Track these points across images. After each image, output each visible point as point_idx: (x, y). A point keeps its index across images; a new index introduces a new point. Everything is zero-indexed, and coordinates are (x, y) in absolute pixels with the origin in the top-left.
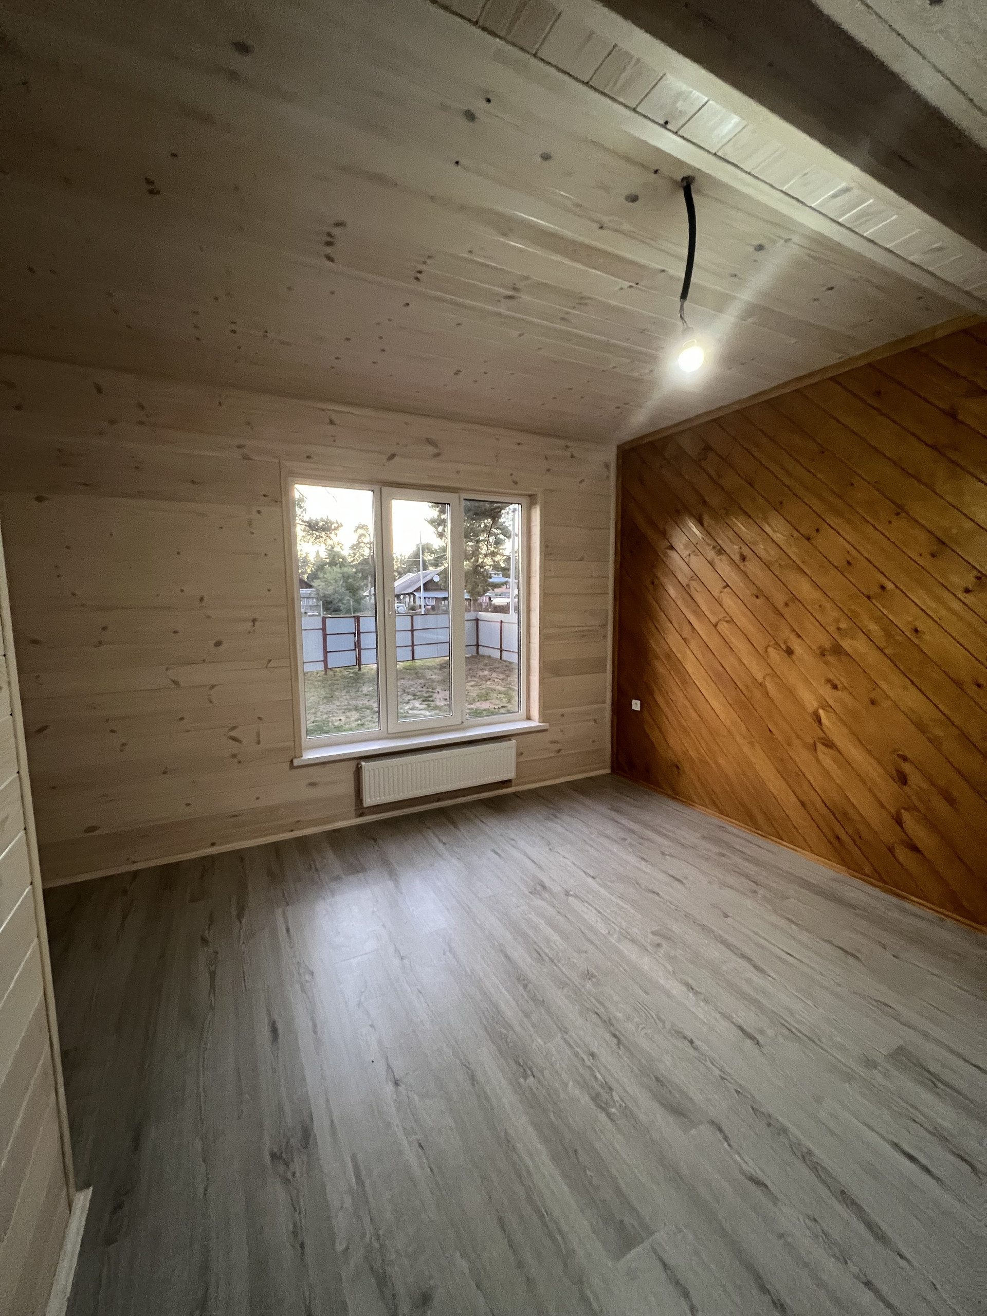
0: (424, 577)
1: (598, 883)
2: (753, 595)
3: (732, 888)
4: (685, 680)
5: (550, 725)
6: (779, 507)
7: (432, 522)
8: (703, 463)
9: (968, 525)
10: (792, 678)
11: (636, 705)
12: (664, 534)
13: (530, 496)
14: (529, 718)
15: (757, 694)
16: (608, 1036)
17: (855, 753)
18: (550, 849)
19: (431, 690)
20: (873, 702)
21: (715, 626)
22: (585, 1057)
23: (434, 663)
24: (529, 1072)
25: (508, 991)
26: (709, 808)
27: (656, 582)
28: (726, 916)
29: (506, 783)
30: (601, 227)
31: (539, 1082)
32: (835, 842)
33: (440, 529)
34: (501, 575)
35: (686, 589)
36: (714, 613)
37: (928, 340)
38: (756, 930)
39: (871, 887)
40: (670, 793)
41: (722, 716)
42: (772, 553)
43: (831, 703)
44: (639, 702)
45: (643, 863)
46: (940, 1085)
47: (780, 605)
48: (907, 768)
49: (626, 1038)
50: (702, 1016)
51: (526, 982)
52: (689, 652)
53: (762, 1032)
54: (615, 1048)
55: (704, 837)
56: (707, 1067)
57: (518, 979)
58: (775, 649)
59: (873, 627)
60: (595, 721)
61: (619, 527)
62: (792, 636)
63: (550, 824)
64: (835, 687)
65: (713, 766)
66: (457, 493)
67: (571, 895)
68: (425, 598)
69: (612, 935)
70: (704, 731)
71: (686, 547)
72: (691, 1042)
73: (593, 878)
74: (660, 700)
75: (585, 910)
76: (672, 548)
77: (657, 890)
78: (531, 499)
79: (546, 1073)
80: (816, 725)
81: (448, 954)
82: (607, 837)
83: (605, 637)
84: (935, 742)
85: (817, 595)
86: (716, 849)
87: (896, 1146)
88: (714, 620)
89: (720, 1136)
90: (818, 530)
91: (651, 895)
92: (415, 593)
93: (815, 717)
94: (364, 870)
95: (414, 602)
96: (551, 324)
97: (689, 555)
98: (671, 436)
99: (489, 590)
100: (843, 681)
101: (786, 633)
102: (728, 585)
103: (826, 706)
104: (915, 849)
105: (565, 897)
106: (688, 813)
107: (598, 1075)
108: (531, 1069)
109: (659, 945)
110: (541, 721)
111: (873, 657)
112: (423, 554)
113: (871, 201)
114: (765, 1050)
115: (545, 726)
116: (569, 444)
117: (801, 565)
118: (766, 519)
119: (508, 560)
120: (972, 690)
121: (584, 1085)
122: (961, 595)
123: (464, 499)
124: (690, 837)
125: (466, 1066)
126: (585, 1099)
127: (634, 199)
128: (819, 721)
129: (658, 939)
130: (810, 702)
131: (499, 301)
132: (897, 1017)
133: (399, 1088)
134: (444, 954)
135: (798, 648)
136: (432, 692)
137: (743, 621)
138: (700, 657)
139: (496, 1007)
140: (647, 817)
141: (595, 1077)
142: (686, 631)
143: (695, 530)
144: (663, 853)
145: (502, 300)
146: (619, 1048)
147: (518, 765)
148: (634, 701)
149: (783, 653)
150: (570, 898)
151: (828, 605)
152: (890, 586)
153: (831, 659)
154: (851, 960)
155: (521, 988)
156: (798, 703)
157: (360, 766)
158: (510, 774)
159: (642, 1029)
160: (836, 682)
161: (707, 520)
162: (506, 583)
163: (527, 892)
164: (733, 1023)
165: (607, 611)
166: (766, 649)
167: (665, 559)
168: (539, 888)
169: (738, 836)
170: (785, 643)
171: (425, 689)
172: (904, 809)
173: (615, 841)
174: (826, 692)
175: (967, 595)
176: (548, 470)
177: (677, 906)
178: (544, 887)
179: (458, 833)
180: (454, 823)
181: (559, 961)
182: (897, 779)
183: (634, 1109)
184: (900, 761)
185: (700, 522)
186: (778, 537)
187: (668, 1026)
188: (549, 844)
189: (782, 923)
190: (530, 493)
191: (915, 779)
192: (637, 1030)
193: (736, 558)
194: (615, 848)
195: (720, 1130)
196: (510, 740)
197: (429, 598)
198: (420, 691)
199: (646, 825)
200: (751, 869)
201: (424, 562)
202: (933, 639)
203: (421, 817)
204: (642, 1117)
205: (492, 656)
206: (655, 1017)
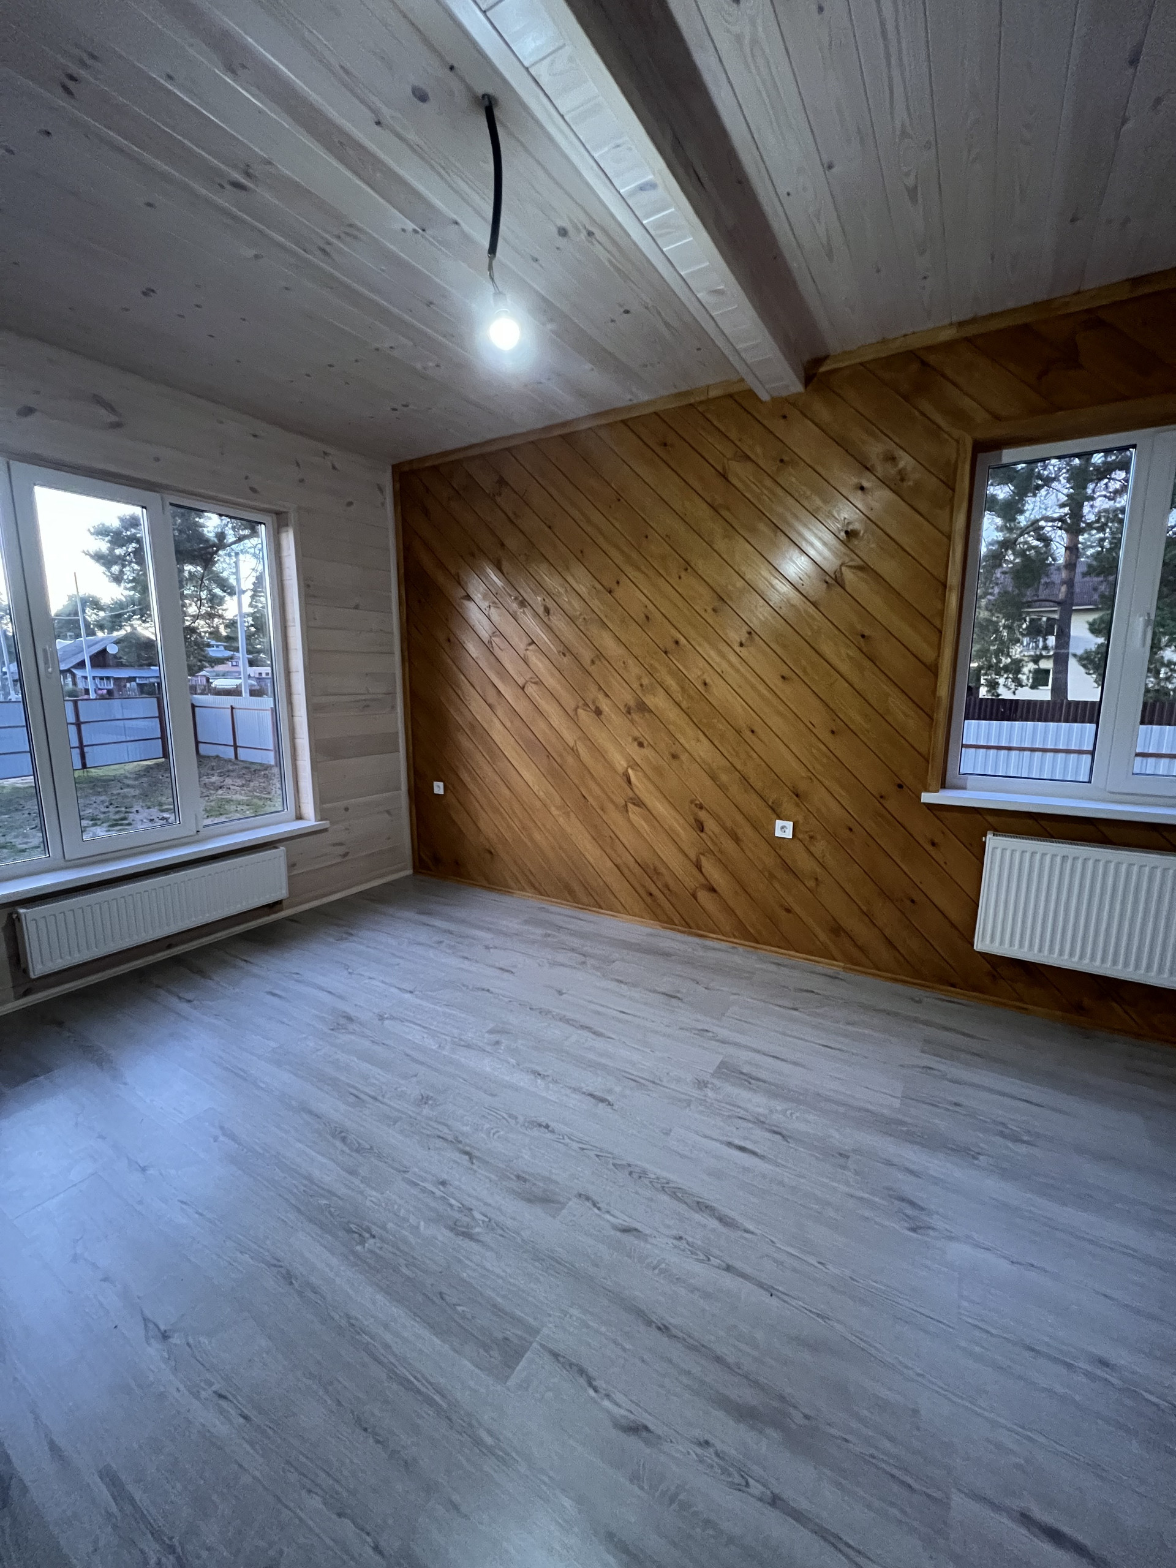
0: (89, 647)
1: (417, 997)
2: (559, 652)
3: (562, 965)
4: (494, 752)
5: (331, 823)
6: (580, 556)
7: (99, 557)
8: (498, 499)
9: (740, 584)
10: (601, 738)
11: (439, 788)
12: (459, 582)
13: (278, 514)
14: (299, 817)
15: (570, 760)
16: (457, 1156)
17: (660, 807)
18: (350, 973)
19: (123, 809)
20: (674, 756)
21: (523, 688)
22: (434, 1189)
23: (122, 771)
24: (367, 1235)
25: (323, 1155)
26: (526, 892)
27: (452, 638)
28: (560, 993)
29: (274, 906)
30: (378, 123)
31: (382, 1239)
32: (648, 900)
33: (115, 569)
34: (222, 648)
35: (488, 647)
36: (520, 674)
37: (703, 398)
38: (590, 998)
39: (679, 934)
40: (485, 883)
41: (536, 788)
42: (576, 605)
43: (639, 761)
44: (441, 784)
45: (466, 962)
46: (753, 1081)
47: (586, 662)
48: (703, 815)
49: (478, 1150)
50: (553, 1098)
51: (343, 1134)
52: (495, 720)
53: (610, 1091)
54: (469, 1165)
55: (526, 922)
56: (566, 1145)
57: (334, 1136)
58: (585, 710)
59: (671, 682)
60: (388, 812)
61: (402, 571)
62: (601, 696)
63: (344, 945)
64: (641, 745)
65: (529, 844)
66: (157, 492)
67: (387, 1018)
68: (94, 678)
69: (444, 1048)
70: (517, 807)
71: (485, 597)
72: (547, 1127)
73: (411, 992)
74: (465, 777)
75: (407, 1030)
76: (468, 597)
77: (486, 987)
78: (278, 519)
79: (390, 1225)
80: (626, 786)
81: (222, 1138)
82: (419, 944)
83: (393, 707)
84: (722, 788)
85: (621, 651)
86: (539, 931)
87: (730, 1144)
88: (521, 681)
89: (589, 1204)
90: (618, 583)
91: (480, 993)
92: (74, 671)
93: (625, 778)
94: (47, 1070)
95: (75, 683)
96: (303, 252)
97: (490, 607)
98: (458, 462)
99: (206, 667)
100: (647, 736)
101: (593, 692)
102: (533, 642)
103: (634, 765)
104: (713, 890)
105: (380, 1023)
106: (507, 900)
107: (453, 1202)
108: (368, 1231)
109: (497, 1043)
110: (319, 818)
111: (672, 714)
112: (84, 611)
113: (673, 210)
114: (616, 1107)
115: (325, 824)
116: (329, 450)
117: (605, 620)
118: (568, 568)
119: (232, 625)
120: (747, 734)
121: (438, 1219)
122: (738, 649)
123: (171, 504)
124: (513, 924)
125: (275, 1266)
126: (443, 1235)
127: (422, 96)
128: (629, 781)
129: (495, 1037)
130: (620, 763)
131: (222, 186)
132: (715, 1038)
133: (171, 1340)
134: (215, 1141)
135: (605, 705)
136: (126, 812)
137: (552, 681)
138: (508, 725)
139: (309, 1178)
140: (461, 913)
141: (451, 1206)
142: (492, 697)
143: (495, 578)
144: (487, 947)
145: (228, 187)
146: (472, 1163)
147: (291, 879)
148: (435, 783)
149: (593, 715)
150: (386, 1022)
151: (631, 662)
152: (683, 641)
153: (636, 717)
154: (674, 1001)
155: (338, 1144)
156: (610, 766)
157: (14, 916)
158: (282, 893)
159: (494, 1134)
160: (642, 739)
161: (506, 565)
162: (231, 658)
163: (326, 1029)
164: (584, 1093)
165: (394, 674)
166: (576, 710)
167: (460, 610)
168: (342, 1021)
169: (560, 914)
170: (594, 702)
171: (111, 809)
172: (703, 854)
173: (431, 947)
174: (633, 749)
175: (741, 649)
176: (301, 481)
177: (510, 997)
178: (350, 1019)
179: (210, 983)
180: (202, 973)
181: (383, 1096)
182: (695, 826)
183: (501, 1219)
184: (697, 810)
185: (499, 567)
186: (582, 589)
187: (521, 1119)
188: (347, 967)
189: (612, 985)
190: (277, 508)
191: (711, 825)
192: (489, 1136)
193: (541, 611)
194: (431, 954)
195: (588, 1198)
196: (276, 848)
197: (102, 678)
198: (104, 813)
199: (463, 922)
200: (576, 942)
201: (87, 625)
202: (719, 692)
203: (141, 976)
204: (509, 1223)
205: (221, 756)
206: (506, 1116)
